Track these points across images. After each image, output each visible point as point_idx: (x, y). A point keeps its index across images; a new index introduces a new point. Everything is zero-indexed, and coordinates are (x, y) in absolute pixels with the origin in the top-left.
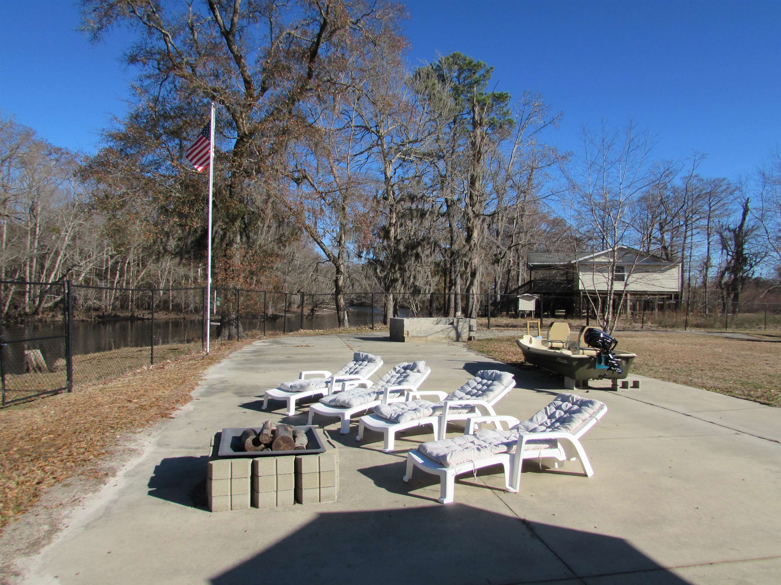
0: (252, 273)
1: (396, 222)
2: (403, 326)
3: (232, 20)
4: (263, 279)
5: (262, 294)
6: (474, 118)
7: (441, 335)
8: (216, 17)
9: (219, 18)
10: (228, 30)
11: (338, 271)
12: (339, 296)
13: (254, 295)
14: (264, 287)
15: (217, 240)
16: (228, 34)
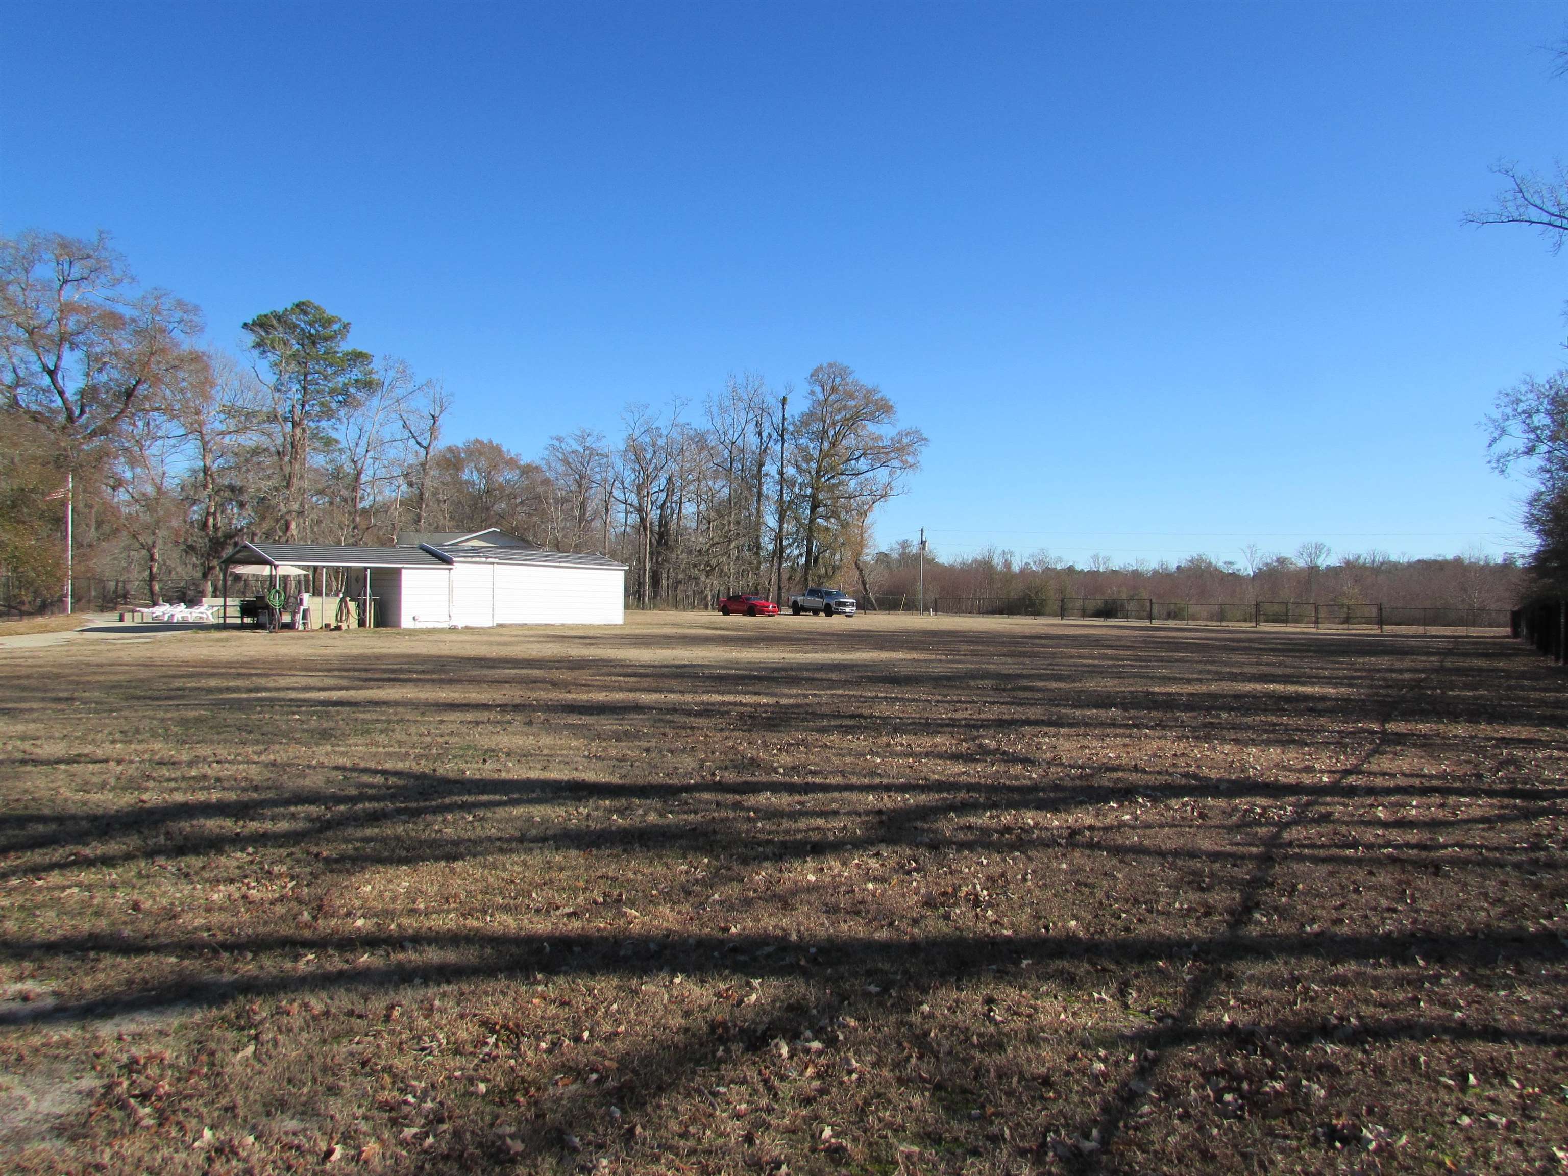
3: (56, 363)
8: (40, 359)
9: (43, 359)
10: (52, 369)
11: (152, 559)
12: (154, 583)
16: (52, 373)
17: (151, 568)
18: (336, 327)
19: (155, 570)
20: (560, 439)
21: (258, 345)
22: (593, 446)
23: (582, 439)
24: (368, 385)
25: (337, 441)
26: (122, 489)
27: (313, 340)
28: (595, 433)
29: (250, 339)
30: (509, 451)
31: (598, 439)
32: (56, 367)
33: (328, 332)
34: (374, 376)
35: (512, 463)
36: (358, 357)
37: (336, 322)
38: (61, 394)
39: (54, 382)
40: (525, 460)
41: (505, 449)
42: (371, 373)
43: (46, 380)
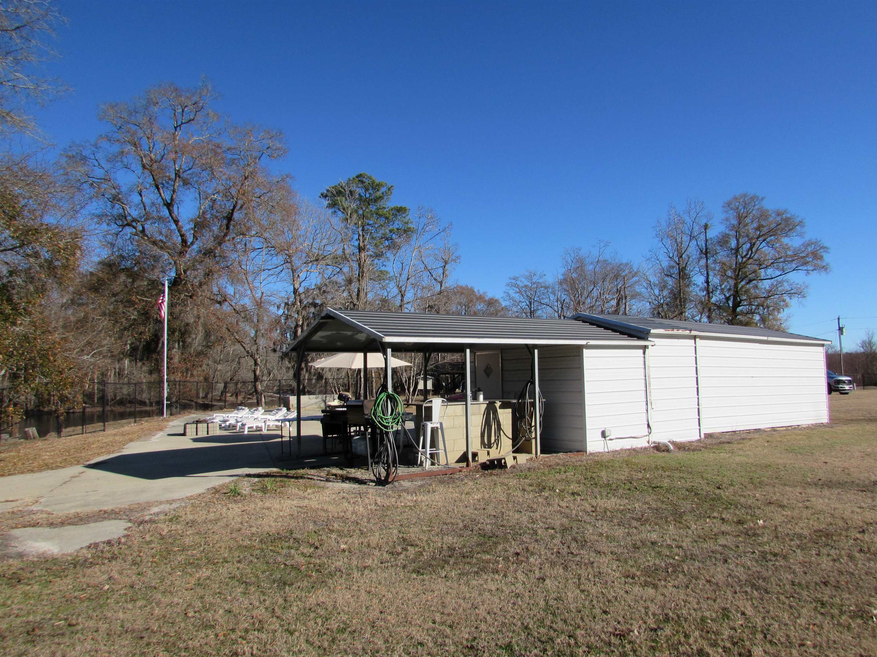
0: (187, 370)
1: (303, 324)
2: (289, 401)
3: (172, 196)
4: (195, 373)
5: (195, 384)
6: (359, 244)
7: (316, 406)
8: (160, 194)
9: (162, 194)
10: (169, 202)
11: (256, 364)
12: (257, 383)
13: (188, 384)
14: (196, 379)
15: (160, 345)
16: (169, 205)
17: (255, 371)
18: (383, 190)
19: (258, 372)
20: (515, 279)
21: (330, 206)
22: (540, 281)
23: (530, 278)
24: (407, 231)
25: (387, 272)
26: (226, 303)
27: (368, 202)
28: (538, 274)
29: (326, 202)
30: (479, 291)
31: (541, 277)
32: (172, 199)
33: (379, 194)
34: (410, 225)
35: (481, 298)
36: (400, 210)
37: (383, 186)
38: (176, 222)
39: (171, 213)
40: (490, 295)
41: (476, 290)
42: (407, 223)
43: (165, 212)
